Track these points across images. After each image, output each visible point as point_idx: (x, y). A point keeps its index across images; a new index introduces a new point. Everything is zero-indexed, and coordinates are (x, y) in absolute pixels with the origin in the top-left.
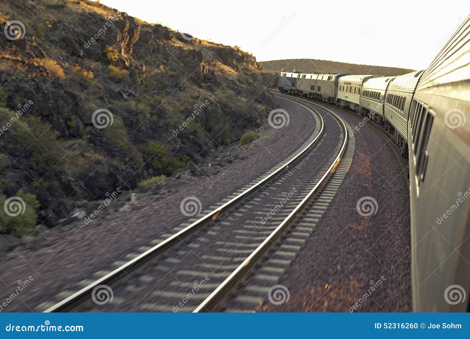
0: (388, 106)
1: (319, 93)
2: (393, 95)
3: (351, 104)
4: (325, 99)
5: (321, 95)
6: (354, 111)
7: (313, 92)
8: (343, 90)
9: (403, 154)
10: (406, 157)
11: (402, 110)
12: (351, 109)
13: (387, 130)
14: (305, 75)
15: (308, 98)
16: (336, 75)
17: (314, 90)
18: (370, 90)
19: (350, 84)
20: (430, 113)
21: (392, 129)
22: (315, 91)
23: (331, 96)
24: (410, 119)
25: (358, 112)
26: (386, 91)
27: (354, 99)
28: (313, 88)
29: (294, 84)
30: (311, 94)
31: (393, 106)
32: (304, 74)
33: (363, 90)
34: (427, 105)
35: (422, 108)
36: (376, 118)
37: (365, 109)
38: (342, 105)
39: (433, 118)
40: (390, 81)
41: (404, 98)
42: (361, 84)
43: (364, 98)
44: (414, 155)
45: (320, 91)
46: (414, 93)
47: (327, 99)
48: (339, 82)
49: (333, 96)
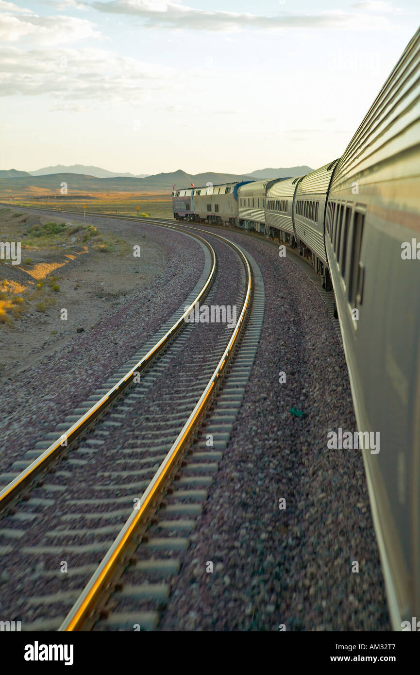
0: (299, 218)
1: (217, 214)
2: (303, 201)
3: (256, 224)
4: (226, 222)
5: (219, 217)
6: (261, 233)
7: (210, 213)
8: (245, 205)
9: (324, 284)
10: (328, 288)
11: (316, 220)
12: (257, 232)
13: (301, 254)
14: (200, 190)
15: (207, 223)
16: (235, 185)
17: (211, 211)
18: (276, 199)
19: (252, 195)
20: (358, 211)
21: (308, 252)
22: (213, 212)
23: (231, 217)
24: (327, 231)
25: (266, 234)
26: (294, 196)
27: (258, 215)
28: (209, 208)
29: (188, 207)
30: (208, 217)
31: (304, 218)
32: (198, 190)
33: (268, 200)
34: (352, 202)
35: (345, 209)
36: (287, 239)
37: (273, 228)
38: (246, 228)
39: (364, 216)
40: (299, 182)
41: (317, 203)
42: (265, 192)
43: (270, 212)
44: (341, 278)
45: (218, 211)
46: (328, 193)
47: (228, 222)
48: (239, 194)
49: (234, 217)
